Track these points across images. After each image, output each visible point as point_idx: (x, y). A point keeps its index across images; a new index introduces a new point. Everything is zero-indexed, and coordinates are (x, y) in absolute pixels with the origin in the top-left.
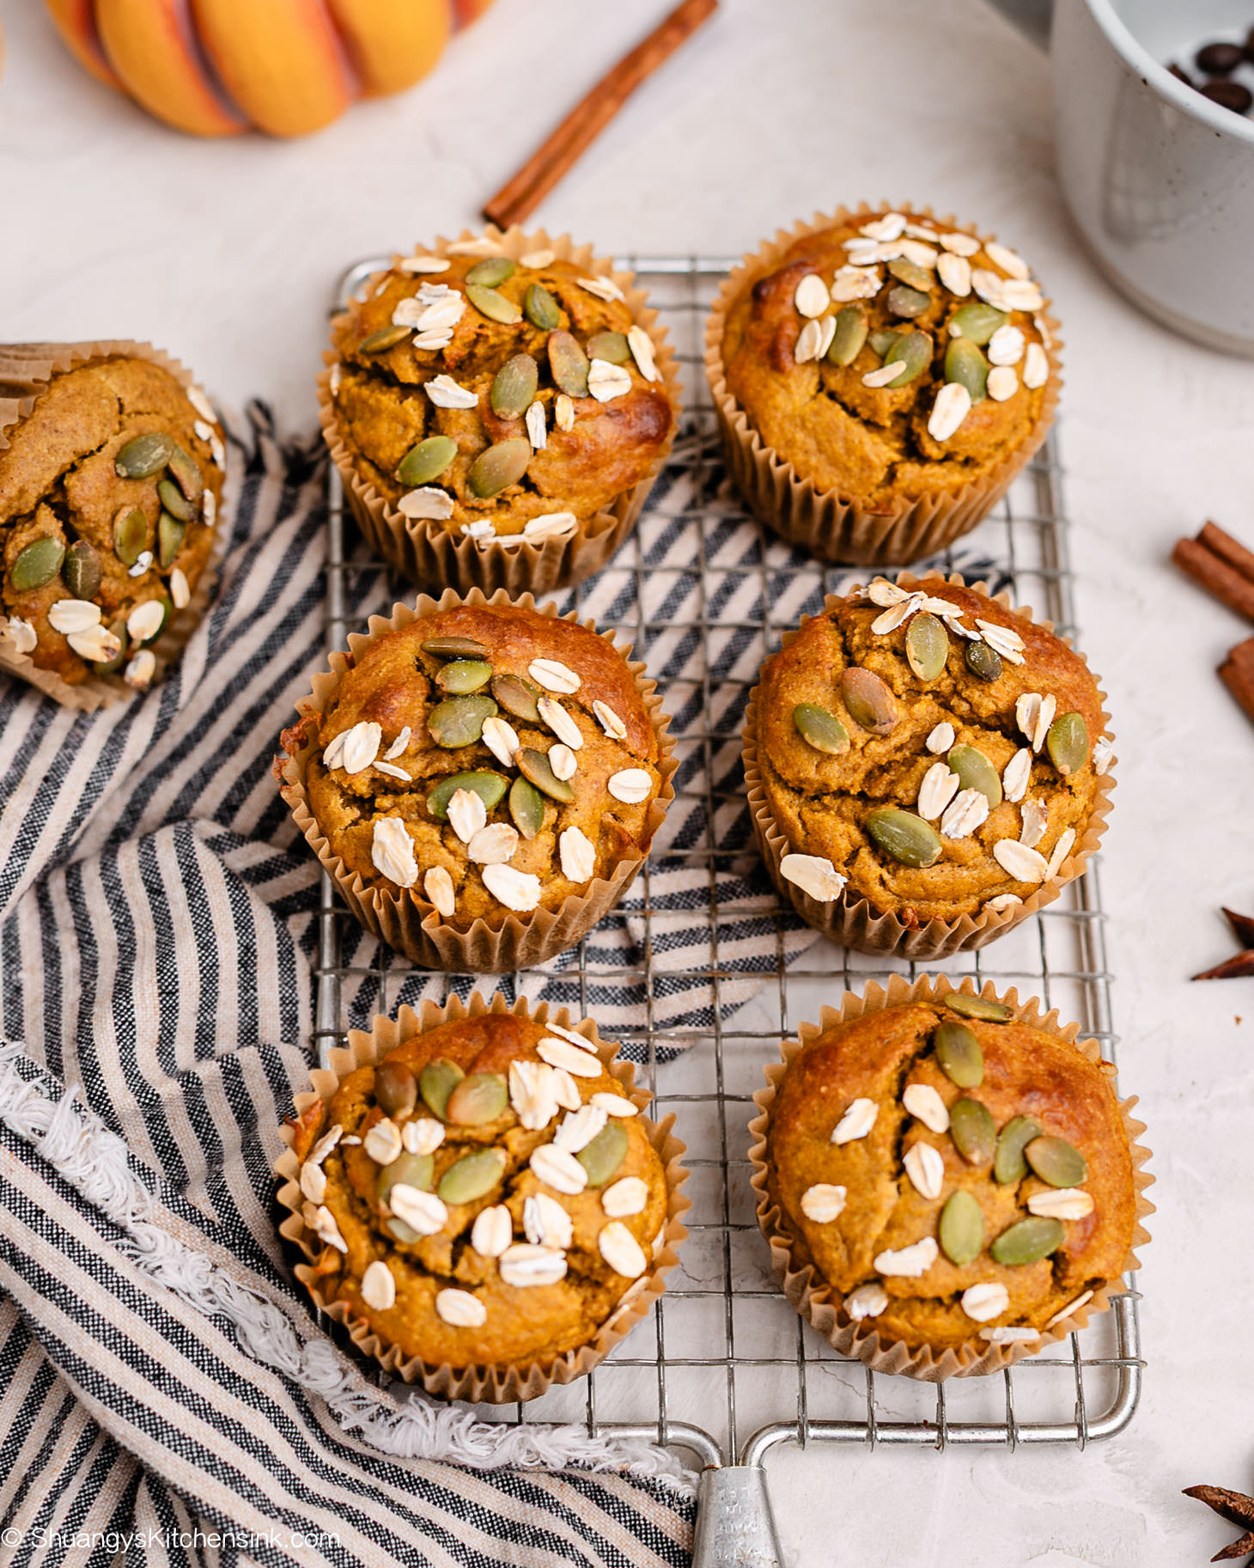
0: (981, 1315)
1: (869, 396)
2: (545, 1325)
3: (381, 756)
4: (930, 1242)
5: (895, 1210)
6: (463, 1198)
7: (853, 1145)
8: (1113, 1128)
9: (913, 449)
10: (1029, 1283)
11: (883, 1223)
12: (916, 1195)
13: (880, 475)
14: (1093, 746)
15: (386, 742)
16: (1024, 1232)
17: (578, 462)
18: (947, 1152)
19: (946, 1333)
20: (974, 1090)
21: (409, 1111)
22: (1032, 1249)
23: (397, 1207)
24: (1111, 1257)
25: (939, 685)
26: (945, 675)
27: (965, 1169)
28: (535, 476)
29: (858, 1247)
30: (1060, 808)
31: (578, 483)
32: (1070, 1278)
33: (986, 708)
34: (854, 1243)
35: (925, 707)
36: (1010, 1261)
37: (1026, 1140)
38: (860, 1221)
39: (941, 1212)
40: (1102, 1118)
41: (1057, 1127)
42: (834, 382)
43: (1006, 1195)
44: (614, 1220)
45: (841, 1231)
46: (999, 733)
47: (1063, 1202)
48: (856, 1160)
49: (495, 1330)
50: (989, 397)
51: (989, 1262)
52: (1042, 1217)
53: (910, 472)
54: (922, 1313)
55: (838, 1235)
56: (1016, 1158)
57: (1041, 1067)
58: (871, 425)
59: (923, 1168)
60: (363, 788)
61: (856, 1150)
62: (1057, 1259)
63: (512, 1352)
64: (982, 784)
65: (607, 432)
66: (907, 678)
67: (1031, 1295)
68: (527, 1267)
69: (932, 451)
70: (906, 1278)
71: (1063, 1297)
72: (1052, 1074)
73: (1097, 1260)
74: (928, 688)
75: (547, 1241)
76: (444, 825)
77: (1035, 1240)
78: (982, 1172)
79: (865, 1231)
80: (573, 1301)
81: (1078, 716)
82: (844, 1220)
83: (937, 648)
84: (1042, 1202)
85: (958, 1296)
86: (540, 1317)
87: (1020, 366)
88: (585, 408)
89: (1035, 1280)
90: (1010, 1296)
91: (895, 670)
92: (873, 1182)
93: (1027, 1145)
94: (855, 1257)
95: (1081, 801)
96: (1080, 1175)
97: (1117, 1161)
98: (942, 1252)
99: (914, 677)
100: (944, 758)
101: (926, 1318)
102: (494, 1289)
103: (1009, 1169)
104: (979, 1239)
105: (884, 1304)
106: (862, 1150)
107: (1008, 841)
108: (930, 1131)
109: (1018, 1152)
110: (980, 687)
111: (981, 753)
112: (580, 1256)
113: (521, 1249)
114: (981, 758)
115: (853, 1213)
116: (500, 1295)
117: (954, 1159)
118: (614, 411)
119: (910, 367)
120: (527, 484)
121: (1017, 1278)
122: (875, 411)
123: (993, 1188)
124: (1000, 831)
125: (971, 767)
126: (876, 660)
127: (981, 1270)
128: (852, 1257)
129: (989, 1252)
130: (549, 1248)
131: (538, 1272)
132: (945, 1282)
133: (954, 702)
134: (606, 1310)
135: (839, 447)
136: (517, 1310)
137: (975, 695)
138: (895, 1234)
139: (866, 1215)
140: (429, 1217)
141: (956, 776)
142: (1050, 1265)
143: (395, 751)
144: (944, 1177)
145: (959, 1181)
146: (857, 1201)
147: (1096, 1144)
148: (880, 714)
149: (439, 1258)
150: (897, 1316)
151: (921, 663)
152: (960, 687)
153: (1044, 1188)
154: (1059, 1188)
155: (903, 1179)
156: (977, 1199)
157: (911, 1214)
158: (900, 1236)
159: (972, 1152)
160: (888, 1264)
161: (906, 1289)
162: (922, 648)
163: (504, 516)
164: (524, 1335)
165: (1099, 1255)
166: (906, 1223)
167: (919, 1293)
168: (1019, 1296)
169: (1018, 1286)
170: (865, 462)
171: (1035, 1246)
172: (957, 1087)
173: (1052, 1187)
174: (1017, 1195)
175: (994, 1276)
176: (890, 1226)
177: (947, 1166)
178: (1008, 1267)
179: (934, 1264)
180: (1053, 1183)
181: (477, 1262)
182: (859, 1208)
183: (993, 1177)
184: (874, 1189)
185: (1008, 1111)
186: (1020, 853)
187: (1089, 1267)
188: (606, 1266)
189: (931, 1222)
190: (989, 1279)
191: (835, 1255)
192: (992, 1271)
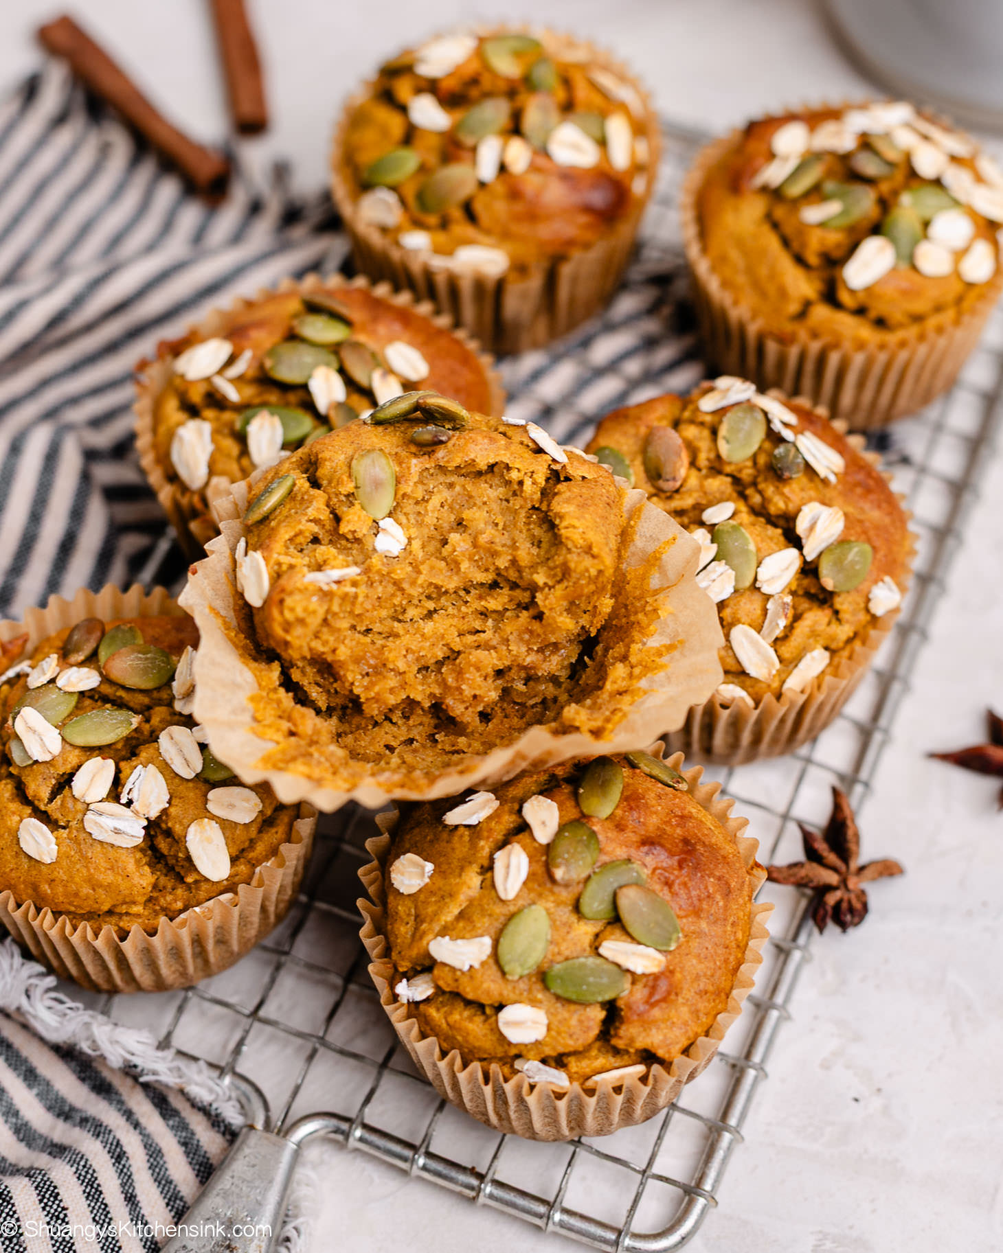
0: (515, 1036)
1: (803, 228)
2: (108, 888)
3: (221, 371)
4: (487, 941)
5: (471, 902)
6: (80, 740)
7: (462, 830)
8: (731, 920)
9: (830, 296)
10: (574, 1022)
11: (456, 911)
12: (493, 892)
13: (793, 307)
14: (876, 582)
15: (231, 361)
16: (583, 966)
17: (519, 207)
18: (538, 861)
19: (477, 1044)
20: (594, 820)
21: (81, 657)
22: (584, 987)
23: (19, 727)
24: (671, 1035)
25: (740, 471)
26: (749, 464)
27: (549, 885)
28: (479, 207)
29: (424, 926)
30: (815, 623)
31: (516, 228)
32: (620, 1038)
33: (776, 505)
34: (422, 922)
35: (719, 484)
36: (560, 992)
37: (623, 883)
38: (436, 902)
39: (511, 917)
40: (721, 904)
41: (666, 888)
42: (780, 213)
43: (584, 931)
44: (213, 817)
45: (416, 908)
46: (779, 531)
47: (634, 954)
48: (457, 845)
49: (61, 874)
50: (914, 268)
51: (539, 986)
52: (606, 959)
53: (821, 312)
54: (461, 1014)
55: (413, 911)
56: (607, 897)
57: (679, 831)
58: (800, 260)
59: (508, 867)
60: (196, 396)
61: (462, 836)
62: (613, 1013)
63: (71, 903)
64: (736, 562)
65: (555, 194)
66: (712, 455)
67: (571, 1036)
68: (109, 823)
69: (844, 297)
70: (453, 969)
71: (612, 1060)
72: (686, 841)
73: (654, 1031)
74: (728, 469)
75: (135, 805)
76: (241, 438)
77: (591, 979)
78: (566, 895)
79: (436, 914)
80: (143, 878)
81: (867, 548)
82: (422, 897)
83: (749, 435)
84: (614, 948)
85: (500, 1007)
86: (108, 878)
87: (960, 255)
88: (541, 161)
89: (581, 1022)
90: (549, 1028)
91: (704, 445)
92: (462, 869)
93: (621, 887)
94: (418, 935)
95: (844, 631)
96: (668, 943)
97: (721, 951)
98: (495, 955)
99: (719, 457)
100: (712, 528)
101: (461, 1019)
102: (75, 833)
103: (595, 903)
104: (535, 957)
105: (430, 992)
106: (467, 838)
107: (746, 627)
108: (534, 839)
109: (610, 891)
110: (777, 484)
111: (747, 535)
112: (169, 840)
113: (112, 807)
114: (746, 539)
115: (432, 893)
116: (76, 840)
117: (540, 870)
118: (569, 176)
119: (845, 213)
120: (470, 213)
121: (563, 1012)
122: (804, 245)
123: (574, 918)
124: (741, 614)
125: (732, 544)
126: (691, 432)
127: (530, 991)
128: (417, 935)
129: (542, 977)
130: (136, 813)
131: (117, 832)
132: (490, 987)
133: (749, 491)
134: (179, 905)
135: (763, 271)
136: (86, 860)
137: (770, 490)
138: (461, 924)
139: (443, 897)
140: (43, 745)
141: (715, 546)
142: (602, 1015)
143: (235, 371)
144: (525, 883)
145: (540, 895)
146: (440, 883)
147: (704, 925)
148: (667, 471)
149: (40, 789)
150: (438, 1010)
151: (728, 442)
152: (759, 479)
153: (624, 937)
154: (639, 943)
155: (489, 875)
156: (553, 921)
157: (483, 910)
158: (464, 928)
159: (558, 866)
160: (443, 949)
161: (450, 981)
162: (734, 430)
163: (441, 237)
164: (86, 890)
165: (658, 1028)
166: (475, 918)
167: (461, 990)
168: (559, 1033)
169: (560, 1022)
170: (783, 293)
171: (588, 984)
172: (582, 812)
173: (633, 939)
174: (597, 936)
175: (541, 1002)
176: (461, 916)
177: (531, 876)
178: (558, 998)
179: (483, 964)
180: (635, 935)
181: (70, 804)
182: (440, 889)
183: (577, 908)
184: (460, 876)
185: (621, 853)
186: (754, 643)
187: (643, 1034)
188: (189, 859)
189: (498, 925)
190: (534, 1002)
191: (403, 929)
192: (540, 996)
